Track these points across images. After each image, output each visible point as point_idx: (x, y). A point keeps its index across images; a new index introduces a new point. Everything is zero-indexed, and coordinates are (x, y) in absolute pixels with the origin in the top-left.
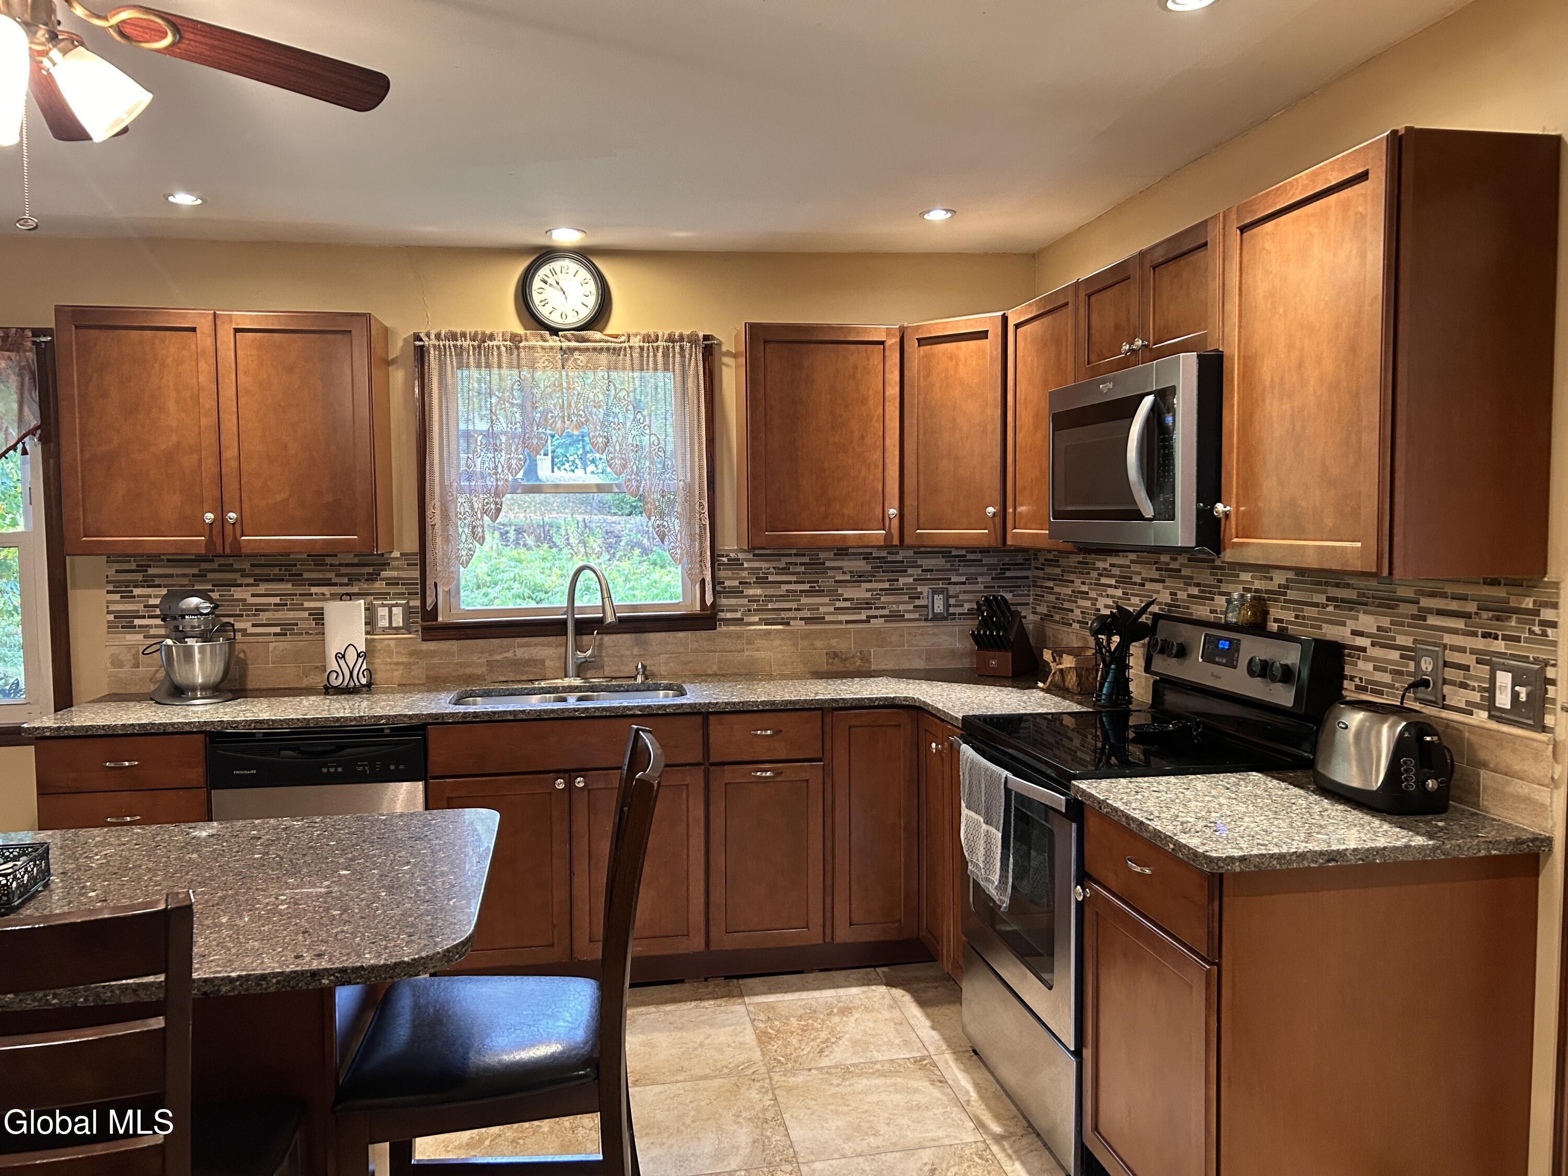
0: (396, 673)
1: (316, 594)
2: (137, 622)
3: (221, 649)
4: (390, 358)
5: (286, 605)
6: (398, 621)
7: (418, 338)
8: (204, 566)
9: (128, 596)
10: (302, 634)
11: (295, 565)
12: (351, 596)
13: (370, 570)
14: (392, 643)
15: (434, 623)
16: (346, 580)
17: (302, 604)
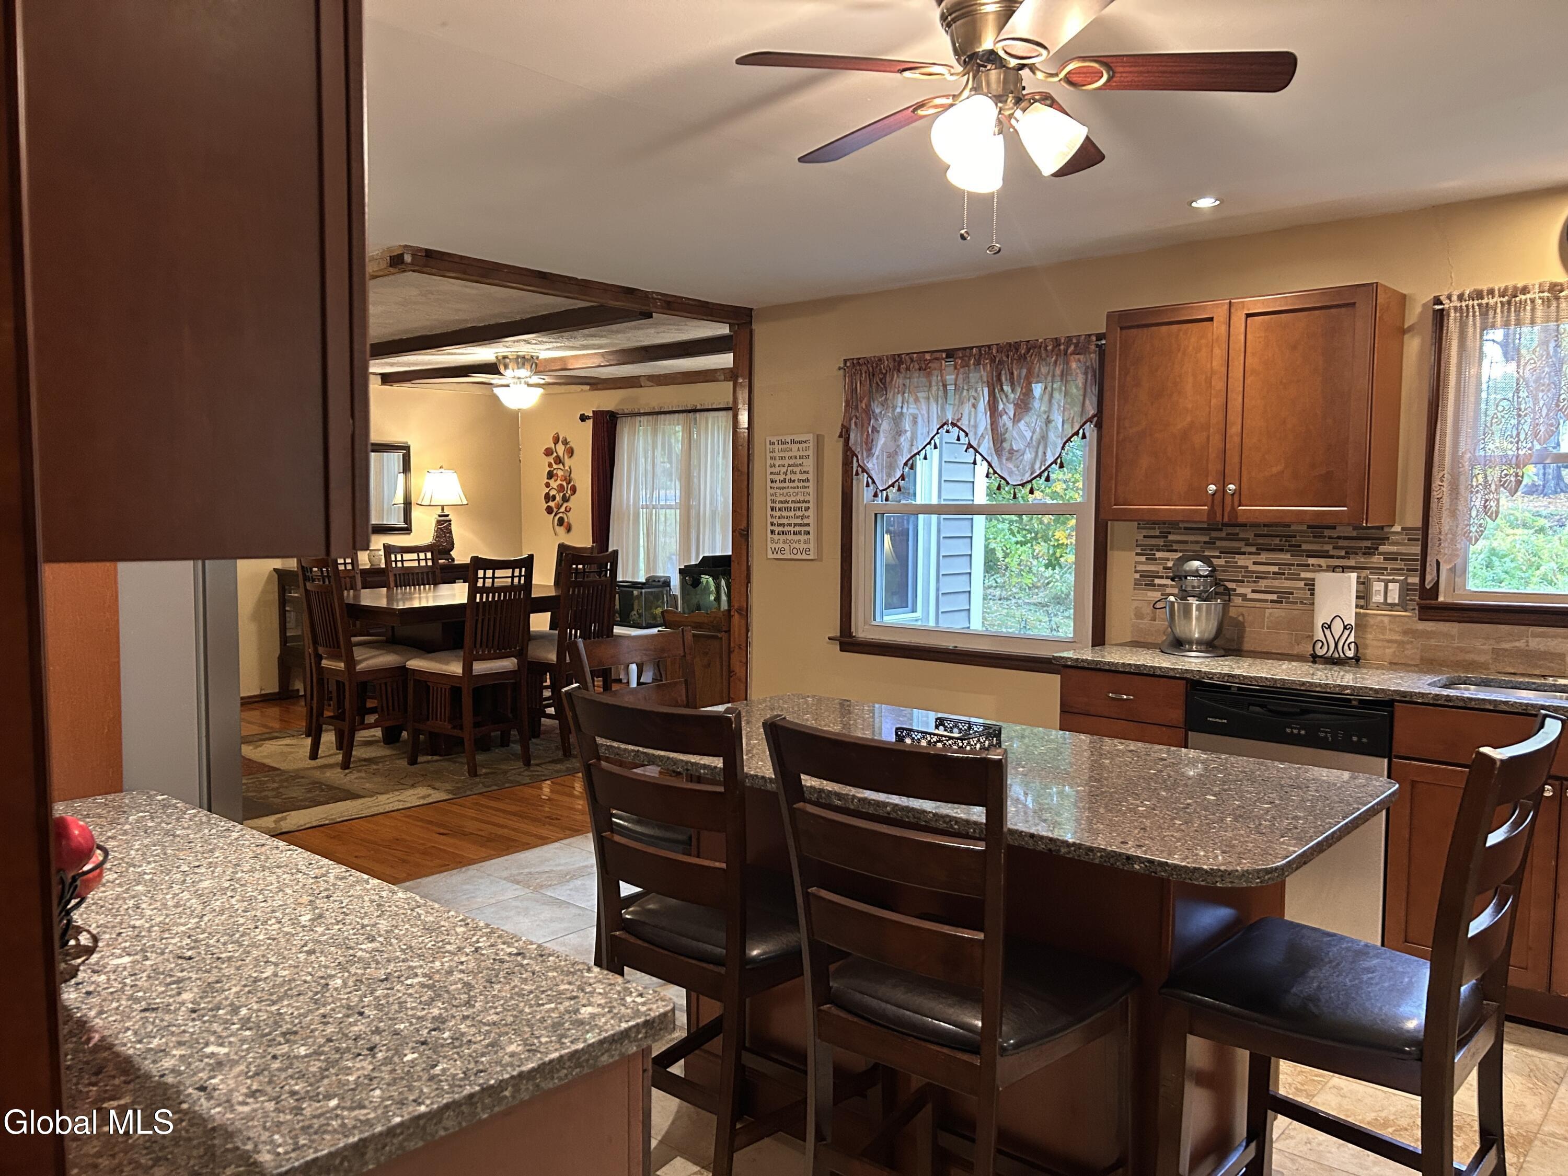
0: (1387, 651)
1: (1313, 565)
2: (1157, 581)
3: (1215, 609)
4: (1406, 327)
5: (1284, 574)
6: (1394, 597)
7: (1438, 301)
8: (1214, 534)
9: (1151, 559)
10: (1296, 603)
11: (1295, 537)
12: (1344, 569)
13: (1368, 543)
14: (1386, 620)
15: (1433, 602)
16: (1343, 553)
17: (1299, 575)
